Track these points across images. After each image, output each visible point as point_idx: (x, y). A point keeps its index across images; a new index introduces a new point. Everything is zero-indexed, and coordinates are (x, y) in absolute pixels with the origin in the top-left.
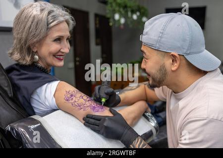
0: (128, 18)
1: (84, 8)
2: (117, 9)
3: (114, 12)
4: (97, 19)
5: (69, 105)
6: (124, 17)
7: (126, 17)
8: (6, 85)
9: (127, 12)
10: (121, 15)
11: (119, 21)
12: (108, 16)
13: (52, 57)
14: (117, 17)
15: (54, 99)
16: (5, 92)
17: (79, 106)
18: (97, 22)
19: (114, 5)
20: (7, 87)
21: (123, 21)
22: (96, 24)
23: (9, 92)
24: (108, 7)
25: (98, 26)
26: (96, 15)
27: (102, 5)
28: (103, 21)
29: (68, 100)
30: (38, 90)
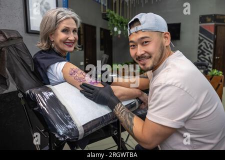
0: (124, 30)
1: (93, 24)
2: (116, 24)
3: (114, 26)
4: (102, 32)
5: (72, 78)
6: (121, 30)
7: (122, 30)
8: (30, 62)
9: (123, 26)
10: (118, 28)
11: (117, 32)
12: (109, 29)
13: (62, 44)
14: (115, 29)
15: (62, 73)
16: (29, 67)
17: (80, 79)
18: (102, 34)
19: (113, 21)
20: (31, 64)
21: (120, 32)
22: (101, 35)
23: (31, 68)
24: (110, 22)
25: (102, 37)
26: (101, 29)
27: (105, 21)
28: (106, 33)
29: (71, 75)
30: (52, 66)
